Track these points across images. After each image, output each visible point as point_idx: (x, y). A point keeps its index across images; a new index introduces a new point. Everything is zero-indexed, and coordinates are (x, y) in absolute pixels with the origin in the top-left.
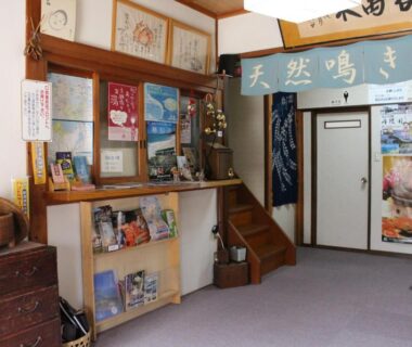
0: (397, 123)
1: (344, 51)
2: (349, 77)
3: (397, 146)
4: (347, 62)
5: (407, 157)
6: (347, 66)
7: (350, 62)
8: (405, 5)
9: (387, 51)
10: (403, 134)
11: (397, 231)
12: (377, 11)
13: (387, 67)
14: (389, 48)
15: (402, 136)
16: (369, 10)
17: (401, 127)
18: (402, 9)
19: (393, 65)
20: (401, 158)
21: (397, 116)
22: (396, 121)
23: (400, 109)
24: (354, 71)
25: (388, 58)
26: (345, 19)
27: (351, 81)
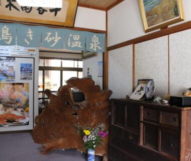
0: (5, 67)
1: (6, 26)
2: (8, 40)
3: (5, 77)
4: (7, 32)
5: (10, 84)
6: (7, 34)
7: (9, 33)
8: (41, 12)
9: (29, 31)
10: (8, 72)
11: (5, 120)
12: (28, 11)
13: (28, 39)
14: (30, 30)
15: (8, 73)
16: (24, 9)
17: (7, 69)
18: (40, 13)
19: (31, 38)
20: (7, 84)
21: (5, 63)
22: (5, 65)
23: (7, 59)
24: (11, 38)
25: (29, 34)
26: (10, 9)
27: (9, 43)
